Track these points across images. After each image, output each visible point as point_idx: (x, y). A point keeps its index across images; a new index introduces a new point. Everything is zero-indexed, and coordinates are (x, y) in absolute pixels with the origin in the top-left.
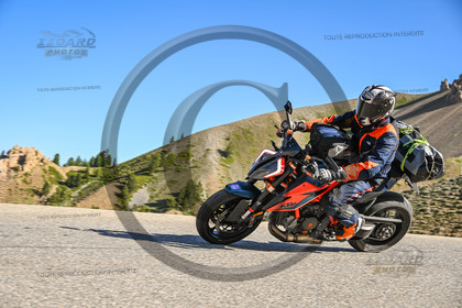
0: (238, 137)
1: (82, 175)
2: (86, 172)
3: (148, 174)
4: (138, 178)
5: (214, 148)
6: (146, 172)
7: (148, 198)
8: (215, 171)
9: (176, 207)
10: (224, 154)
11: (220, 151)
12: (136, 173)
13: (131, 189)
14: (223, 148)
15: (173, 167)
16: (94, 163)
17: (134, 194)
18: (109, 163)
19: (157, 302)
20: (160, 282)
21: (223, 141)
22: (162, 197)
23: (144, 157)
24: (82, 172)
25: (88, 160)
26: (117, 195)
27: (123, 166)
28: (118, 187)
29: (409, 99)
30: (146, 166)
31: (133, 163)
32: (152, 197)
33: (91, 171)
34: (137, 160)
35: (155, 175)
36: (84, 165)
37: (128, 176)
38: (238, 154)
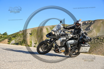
0: (34, 31)
1: (1, 37)
2: (2, 36)
3: (15, 37)
4: (13, 38)
5: (29, 33)
6: (14, 37)
7: (14, 42)
8: (29, 37)
9: (20, 44)
10: (31, 34)
11: (30, 34)
12: (12, 37)
13: (11, 40)
14: (30, 33)
15: (20, 36)
16: (4, 34)
17: (12, 41)
18: (7, 35)
19: (3, 62)
20: (6, 58)
21: (31, 31)
22: (17, 42)
23: (14, 34)
24: (1, 36)
25: (2, 34)
26: (8, 41)
27: (9, 35)
28: (8, 40)
29: (68, 25)
30: (14, 36)
31: (12, 35)
32: (15, 42)
33: (3, 36)
34: (13, 34)
35: (16, 38)
36: (1, 35)
37: (11, 38)
38: (34, 34)
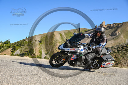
0: (44, 38)
2: (3, 45)
4: (17, 47)
5: (37, 40)
6: (19, 45)
8: (37, 46)
9: (27, 55)
10: (40, 42)
11: (39, 41)
12: (17, 46)
13: (15, 50)
14: (40, 40)
15: (26, 45)
16: (5, 43)
18: (9, 43)
21: (40, 38)
22: (23, 52)
23: (19, 42)
25: (4, 42)
26: (11, 51)
27: (13, 44)
28: (11, 49)
29: (87, 30)
30: (19, 44)
31: (16, 43)
32: (20, 52)
33: (5, 45)
34: (17, 42)
35: (22, 46)
36: (3, 43)
37: (14, 46)
38: (43, 42)
